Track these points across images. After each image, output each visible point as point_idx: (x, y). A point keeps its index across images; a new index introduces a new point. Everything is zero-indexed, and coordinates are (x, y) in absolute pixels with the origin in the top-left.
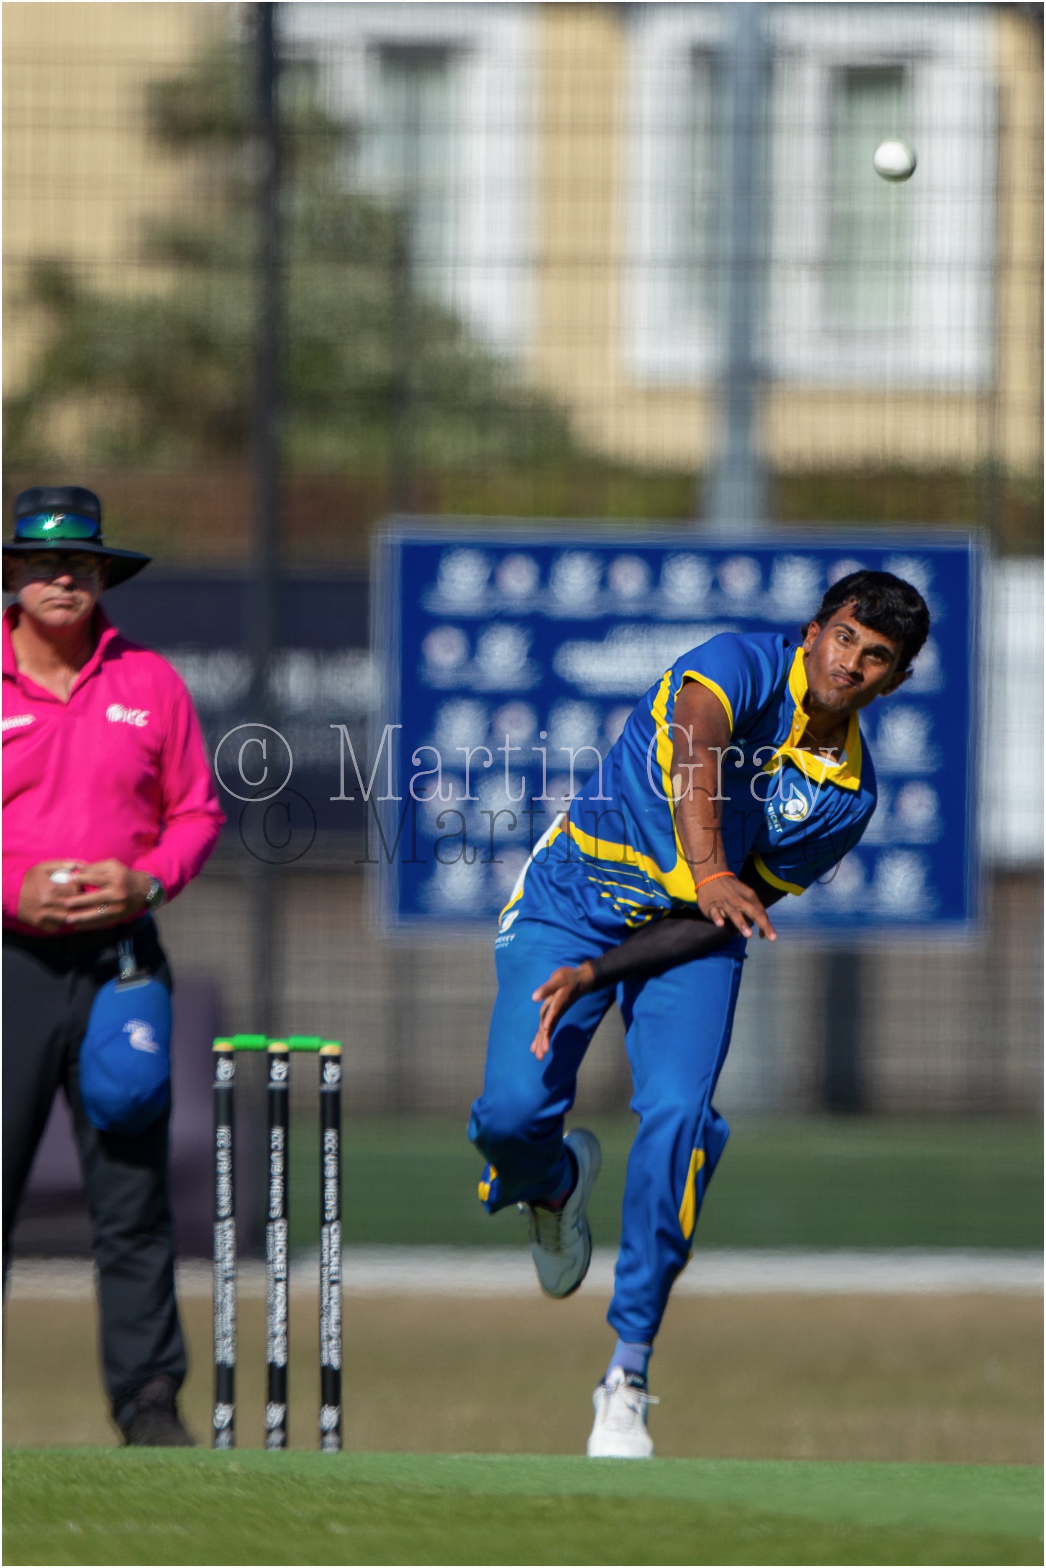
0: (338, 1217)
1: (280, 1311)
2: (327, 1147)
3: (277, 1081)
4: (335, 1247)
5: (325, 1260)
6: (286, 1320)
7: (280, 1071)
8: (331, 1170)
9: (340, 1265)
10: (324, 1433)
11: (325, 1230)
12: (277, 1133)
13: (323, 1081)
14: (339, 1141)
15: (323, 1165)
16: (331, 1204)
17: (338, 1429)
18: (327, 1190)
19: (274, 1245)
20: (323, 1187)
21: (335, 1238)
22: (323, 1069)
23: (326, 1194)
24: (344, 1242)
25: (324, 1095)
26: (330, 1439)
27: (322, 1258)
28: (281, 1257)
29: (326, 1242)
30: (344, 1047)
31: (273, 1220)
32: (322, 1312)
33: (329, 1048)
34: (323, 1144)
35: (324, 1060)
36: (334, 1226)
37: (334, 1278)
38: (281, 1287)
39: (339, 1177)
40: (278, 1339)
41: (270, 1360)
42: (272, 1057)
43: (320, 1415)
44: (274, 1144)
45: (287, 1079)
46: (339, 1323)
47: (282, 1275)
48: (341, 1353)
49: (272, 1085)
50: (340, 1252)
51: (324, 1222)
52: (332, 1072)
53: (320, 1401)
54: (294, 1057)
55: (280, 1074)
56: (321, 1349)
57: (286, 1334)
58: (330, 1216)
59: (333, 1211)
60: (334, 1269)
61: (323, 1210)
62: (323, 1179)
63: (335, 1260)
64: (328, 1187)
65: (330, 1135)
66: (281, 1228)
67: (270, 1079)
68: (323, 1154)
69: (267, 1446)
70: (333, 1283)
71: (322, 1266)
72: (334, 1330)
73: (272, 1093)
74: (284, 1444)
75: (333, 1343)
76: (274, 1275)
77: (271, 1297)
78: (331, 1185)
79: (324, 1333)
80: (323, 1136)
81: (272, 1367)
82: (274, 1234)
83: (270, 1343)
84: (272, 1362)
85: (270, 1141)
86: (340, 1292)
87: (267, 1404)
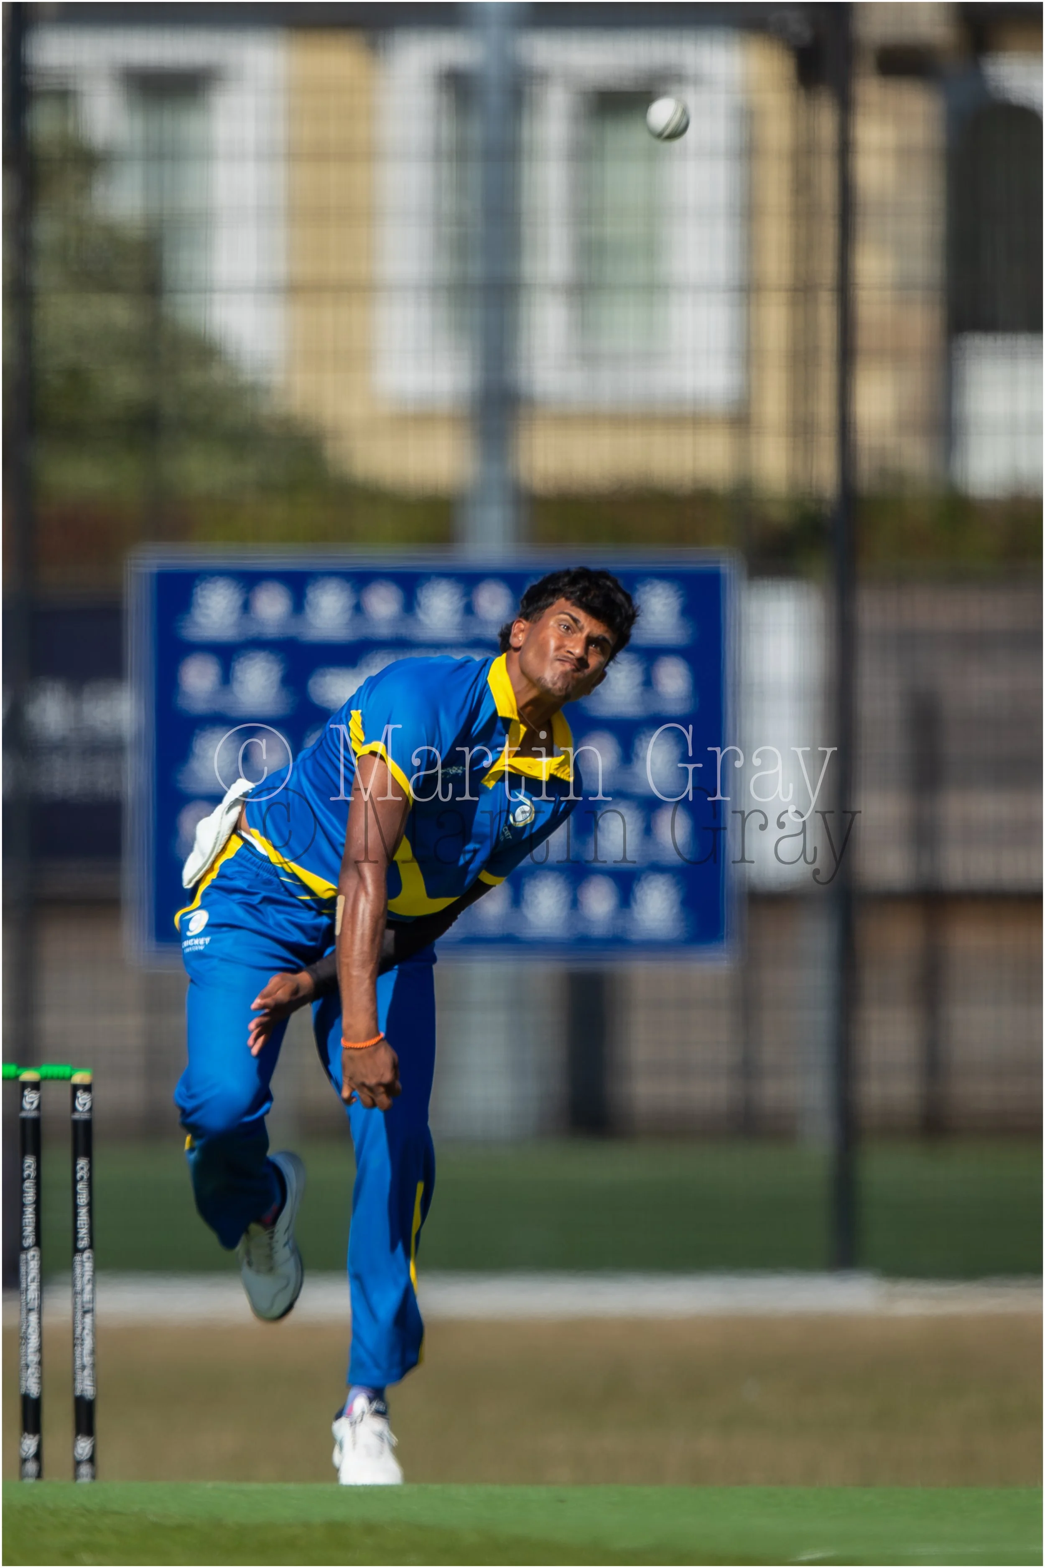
0: (91, 1246)
1: (33, 1341)
2: (79, 1175)
3: (30, 1110)
4: (88, 1275)
5: (79, 1288)
6: (40, 1350)
7: (31, 1100)
8: (83, 1199)
9: (93, 1291)
10: (78, 1463)
11: (78, 1258)
12: (30, 1161)
13: (74, 1109)
14: (90, 1170)
15: (75, 1193)
16: (83, 1232)
17: (92, 1460)
18: (79, 1218)
19: (27, 1274)
20: (76, 1215)
21: (88, 1266)
22: (74, 1097)
23: (79, 1222)
24: (96, 1269)
25: (75, 1123)
26: (85, 1469)
27: (74, 1285)
28: (33, 1287)
29: (78, 1270)
30: (94, 1075)
31: (28, 1249)
32: (75, 1341)
33: (81, 1077)
34: (75, 1172)
35: (75, 1088)
36: (87, 1254)
37: (88, 1306)
38: (33, 1318)
39: (90, 1204)
40: (30, 1371)
41: (23, 1390)
42: (24, 1085)
43: (74, 1446)
44: (26, 1173)
45: (38, 1108)
46: (93, 1352)
47: (36, 1303)
48: (96, 1382)
49: (23, 1114)
50: (93, 1281)
51: (76, 1250)
52: (83, 1100)
53: (74, 1432)
54: (43, 1085)
55: (32, 1103)
56: (74, 1380)
57: (40, 1363)
58: (83, 1243)
59: (86, 1239)
60: (87, 1296)
61: (76, 1239)
62: (76, 1206)
63: (88, 1288)
64: (81, 1214)
65: (82, 1163)
66: (34, 1256)
67: (22, 1109)
68: (75, 1182)
69: (22, 1476)
70: (85, 1312)
71: (75, 1294)
72: (87, 1360)
73: (24, 1121)
74: (39, 1475)
75: (87, 1372)
76: (27, 1304)
77: (24, 1327)
78: (83, 1213)
79: (78, 1363)
80: (75, 1164)
81: (26, 1398)
82: (27, 1263)
83: (24, 1374)
84: (25, 1392)
85: (23, 1171)
86: (93, 1320)
87: (22, 1435)
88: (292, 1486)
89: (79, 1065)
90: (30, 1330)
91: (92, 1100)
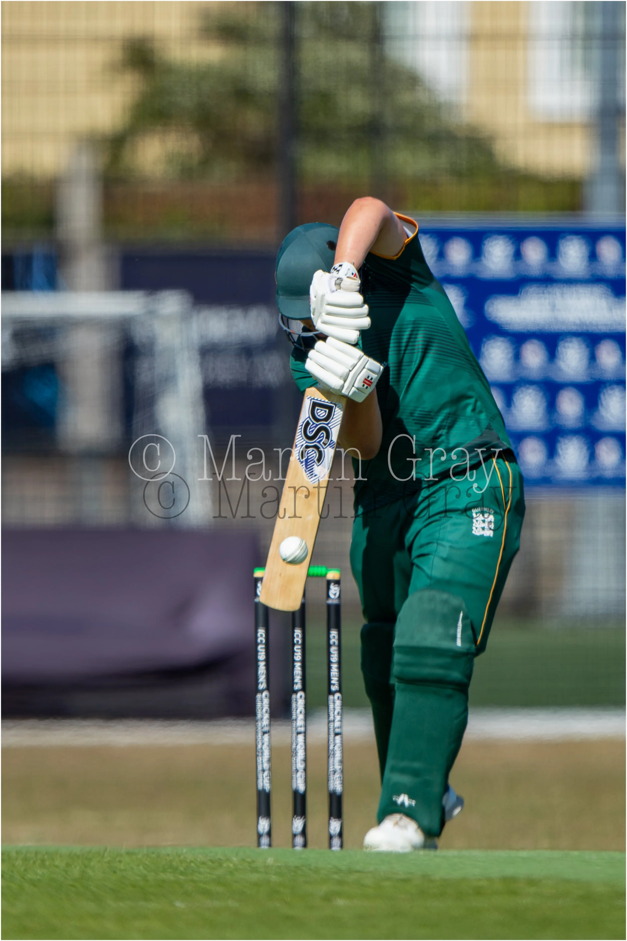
0: (340, 690)
1: (301, 754)
2: (332, 642)
4: (338, 709)
5: (331, 718)
6: (305, 760)
8: (334, 658)
9: (341, 721)
10: (332, 837)
11: (331, 698)
12: (298, 632)
13: (328, 596)
14: (340, 638)
15: (329, 654)
16: (334, 680)
17: (341, 835)
18: (332, 670)
19: (297, 708)
20: (329, 668)
21: (338, 703)
22: (328, 589)
23: (331, 673)
24: (343, 705)
25: (329, 606)
26: (336, 841)
27: (329, 716)
28: (301, 717)
29: (331, 706)
31: (296, 692)
32: (329, 754)
33: (333, 574)
34: (329, 639)
35: (329, 583)
36: (337, 695)
37: (337, 731)
38: (301, 738)
39: (339, 663)
40: (299, 774)
41: (294, 786)
43: (328, 825)
44: (296, 640)
46: (342, 762)
47: (302, 729)
48: (343, 783)
50: (341, 714)
51: (330, 693)
52: (334, 590)
53: (329, 815)
56: (329, 780)
57: (305, 770)
58: (334, 688)
59: (336, 685)
60: (337, 724)
61: (329, 684)
62: (329, 662)
63: (338, 718)
64: (332, 668)
65: (334, 633)
66: (301, 697)
68: (329, 646)
69: (293, 846)
70: (336, 734)
71: (329, 722)
72: (338, 767)
74: (305, 845)
75: (337, 775)
76: (296, 729)
77: (294, 744)
78: (334, 668)
79: (331, 769)
80: (329, 634)
81: (296, 793)
82: (296, 701)
83: (294, 776)
84: (296, 789)
85: (293, 638)
86: (342, 741)
87: (293, 817)
88: (476, 853)
89: (330, 567)
90: (298, 747)
91: (340, 591)
